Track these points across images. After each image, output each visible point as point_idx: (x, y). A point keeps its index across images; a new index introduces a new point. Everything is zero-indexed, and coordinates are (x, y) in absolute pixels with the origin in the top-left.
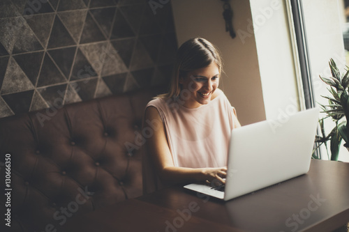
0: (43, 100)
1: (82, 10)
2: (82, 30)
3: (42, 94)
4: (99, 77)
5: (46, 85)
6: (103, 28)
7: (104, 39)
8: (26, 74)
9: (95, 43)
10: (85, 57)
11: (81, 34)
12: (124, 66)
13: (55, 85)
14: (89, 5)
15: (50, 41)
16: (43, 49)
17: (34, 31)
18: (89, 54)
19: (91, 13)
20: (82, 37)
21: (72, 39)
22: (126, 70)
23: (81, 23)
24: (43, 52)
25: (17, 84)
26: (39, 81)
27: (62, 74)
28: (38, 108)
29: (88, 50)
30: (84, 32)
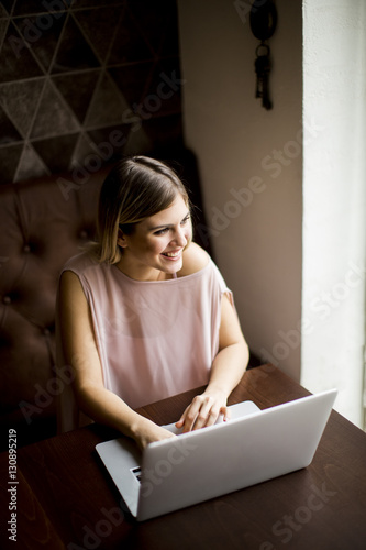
4: (27, 142)
6: (39, 54)
7: (40, 74)
9: (21, 81)
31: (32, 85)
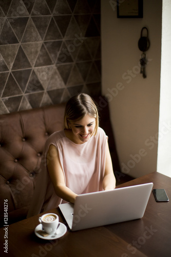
0: (5, 107)
1: (39, 42)
2: (37, 57)
3: (5, 103)
4: (45, 91)
5: (8, 96)
6: (52, 56)
7: (52, 64)
9: (45, 67)
11: (36, 60)
12: (63, 83)
13: (15, 96)
14: (44, 39)
15: (14, 64)
16: (8, 70)
17: (4, 57)
19: (44, 45)
20: (36, 62)
21: (29, 63)
22: (64, 86)
23: (37, 52)
24: (9, 72)
26: (4, 93)
27: (20, 89)
29: (39, 72)
30: (38, 58)
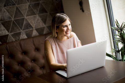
0: (12, 38)
1: (27, 4)
2: (27, 11)
3: (12, 36)
4: (34, 29)
5: (13, 32)
6: (35, 11)
7: (36, 14)
8: (6, 29)
9: (32, 16)
10: (28, 22)
11: (26, 13)
12: (44, 24)
13: (17, 32)
14: (29, 2)
15: (14, 16)
17: (8, 13)
18: (30, 20)
19: (30, 5)
20: (27, 14)
21: (23, 15)
22: (44, 26)
23: (26, 9)
24: (12, 20)
25: (2, 32)
26: (11, 31)
27: (20, 28)
28: (10, 41)
30: (28, 12)
31: (34, 17)
